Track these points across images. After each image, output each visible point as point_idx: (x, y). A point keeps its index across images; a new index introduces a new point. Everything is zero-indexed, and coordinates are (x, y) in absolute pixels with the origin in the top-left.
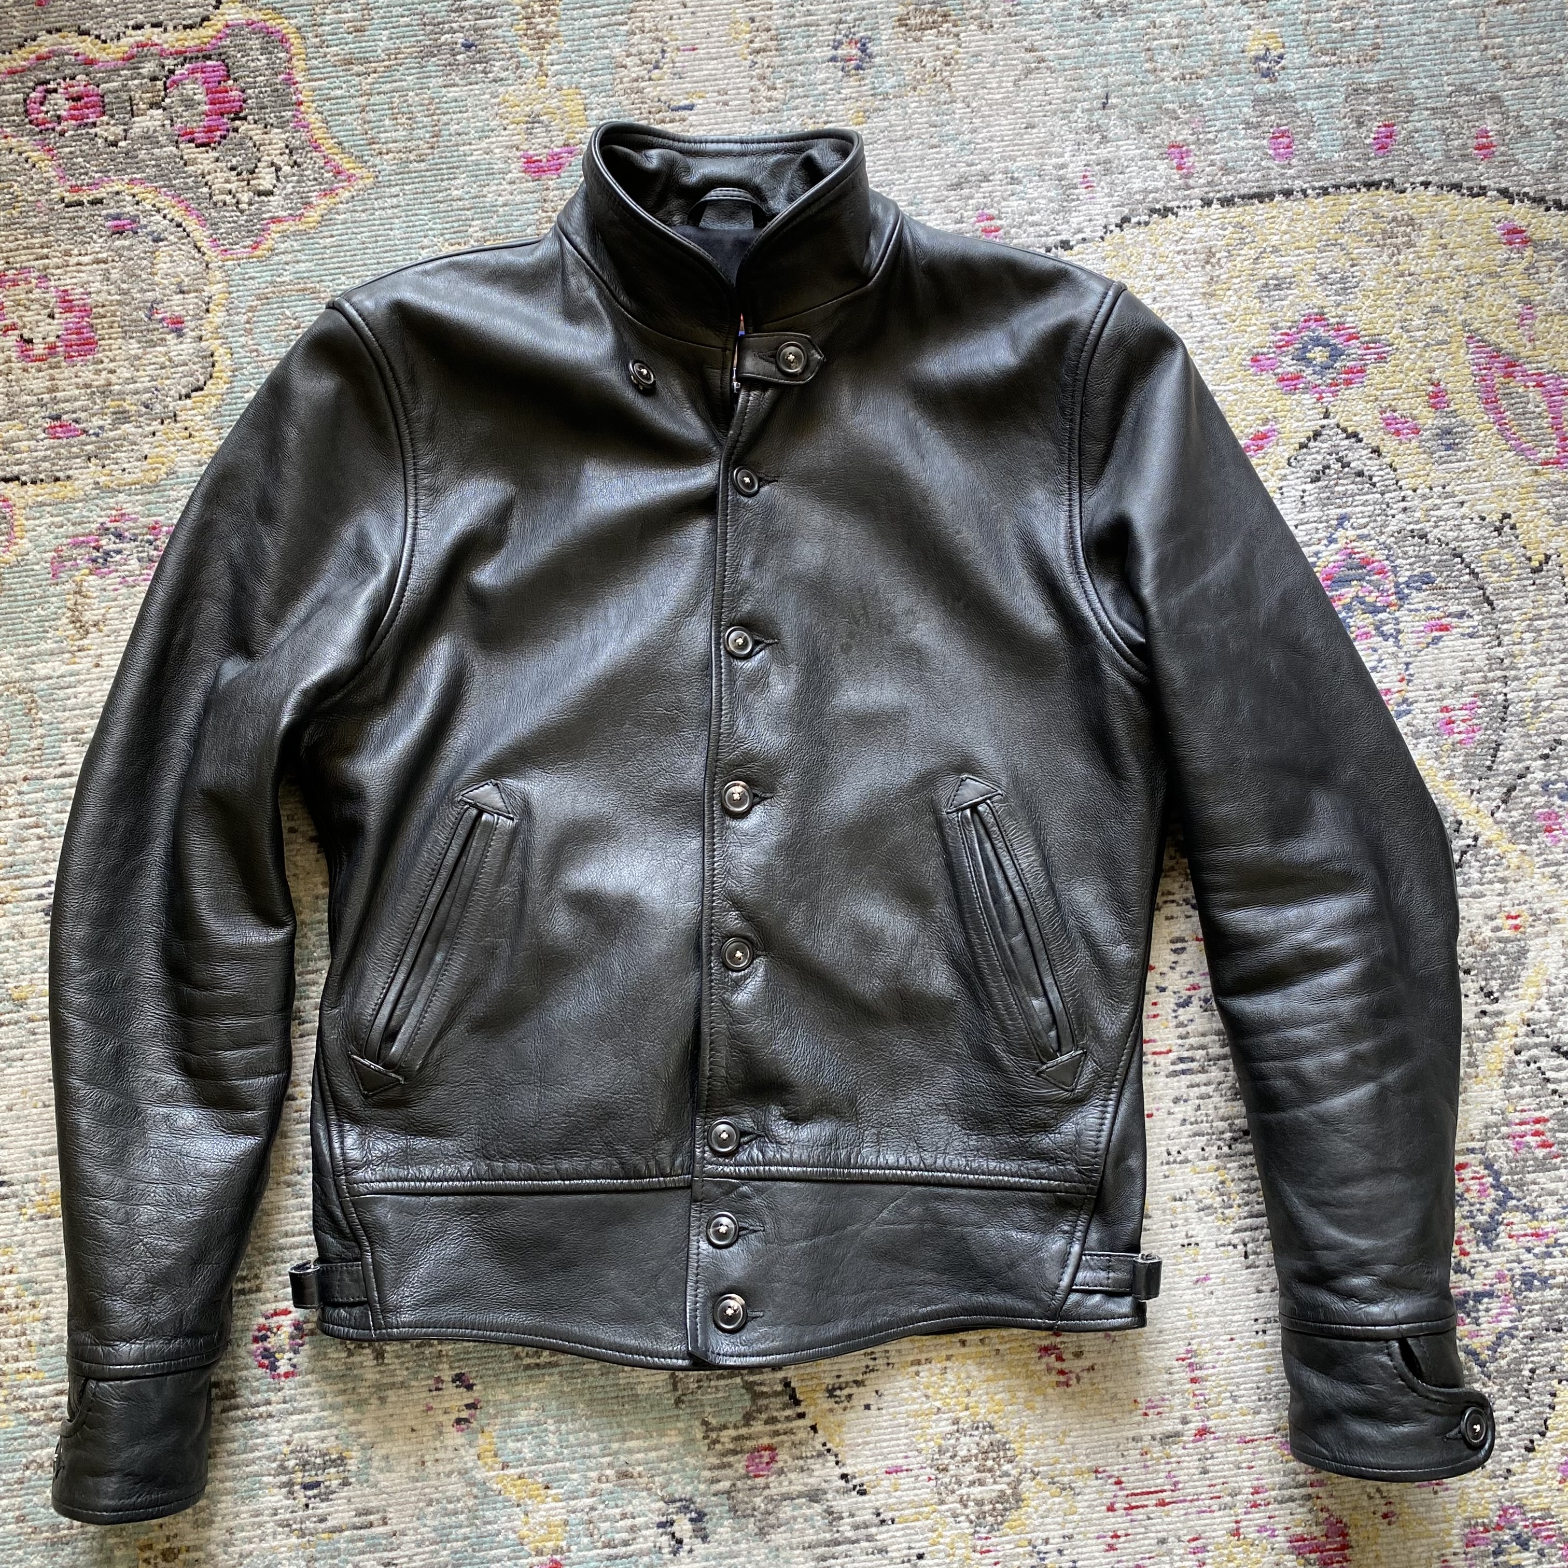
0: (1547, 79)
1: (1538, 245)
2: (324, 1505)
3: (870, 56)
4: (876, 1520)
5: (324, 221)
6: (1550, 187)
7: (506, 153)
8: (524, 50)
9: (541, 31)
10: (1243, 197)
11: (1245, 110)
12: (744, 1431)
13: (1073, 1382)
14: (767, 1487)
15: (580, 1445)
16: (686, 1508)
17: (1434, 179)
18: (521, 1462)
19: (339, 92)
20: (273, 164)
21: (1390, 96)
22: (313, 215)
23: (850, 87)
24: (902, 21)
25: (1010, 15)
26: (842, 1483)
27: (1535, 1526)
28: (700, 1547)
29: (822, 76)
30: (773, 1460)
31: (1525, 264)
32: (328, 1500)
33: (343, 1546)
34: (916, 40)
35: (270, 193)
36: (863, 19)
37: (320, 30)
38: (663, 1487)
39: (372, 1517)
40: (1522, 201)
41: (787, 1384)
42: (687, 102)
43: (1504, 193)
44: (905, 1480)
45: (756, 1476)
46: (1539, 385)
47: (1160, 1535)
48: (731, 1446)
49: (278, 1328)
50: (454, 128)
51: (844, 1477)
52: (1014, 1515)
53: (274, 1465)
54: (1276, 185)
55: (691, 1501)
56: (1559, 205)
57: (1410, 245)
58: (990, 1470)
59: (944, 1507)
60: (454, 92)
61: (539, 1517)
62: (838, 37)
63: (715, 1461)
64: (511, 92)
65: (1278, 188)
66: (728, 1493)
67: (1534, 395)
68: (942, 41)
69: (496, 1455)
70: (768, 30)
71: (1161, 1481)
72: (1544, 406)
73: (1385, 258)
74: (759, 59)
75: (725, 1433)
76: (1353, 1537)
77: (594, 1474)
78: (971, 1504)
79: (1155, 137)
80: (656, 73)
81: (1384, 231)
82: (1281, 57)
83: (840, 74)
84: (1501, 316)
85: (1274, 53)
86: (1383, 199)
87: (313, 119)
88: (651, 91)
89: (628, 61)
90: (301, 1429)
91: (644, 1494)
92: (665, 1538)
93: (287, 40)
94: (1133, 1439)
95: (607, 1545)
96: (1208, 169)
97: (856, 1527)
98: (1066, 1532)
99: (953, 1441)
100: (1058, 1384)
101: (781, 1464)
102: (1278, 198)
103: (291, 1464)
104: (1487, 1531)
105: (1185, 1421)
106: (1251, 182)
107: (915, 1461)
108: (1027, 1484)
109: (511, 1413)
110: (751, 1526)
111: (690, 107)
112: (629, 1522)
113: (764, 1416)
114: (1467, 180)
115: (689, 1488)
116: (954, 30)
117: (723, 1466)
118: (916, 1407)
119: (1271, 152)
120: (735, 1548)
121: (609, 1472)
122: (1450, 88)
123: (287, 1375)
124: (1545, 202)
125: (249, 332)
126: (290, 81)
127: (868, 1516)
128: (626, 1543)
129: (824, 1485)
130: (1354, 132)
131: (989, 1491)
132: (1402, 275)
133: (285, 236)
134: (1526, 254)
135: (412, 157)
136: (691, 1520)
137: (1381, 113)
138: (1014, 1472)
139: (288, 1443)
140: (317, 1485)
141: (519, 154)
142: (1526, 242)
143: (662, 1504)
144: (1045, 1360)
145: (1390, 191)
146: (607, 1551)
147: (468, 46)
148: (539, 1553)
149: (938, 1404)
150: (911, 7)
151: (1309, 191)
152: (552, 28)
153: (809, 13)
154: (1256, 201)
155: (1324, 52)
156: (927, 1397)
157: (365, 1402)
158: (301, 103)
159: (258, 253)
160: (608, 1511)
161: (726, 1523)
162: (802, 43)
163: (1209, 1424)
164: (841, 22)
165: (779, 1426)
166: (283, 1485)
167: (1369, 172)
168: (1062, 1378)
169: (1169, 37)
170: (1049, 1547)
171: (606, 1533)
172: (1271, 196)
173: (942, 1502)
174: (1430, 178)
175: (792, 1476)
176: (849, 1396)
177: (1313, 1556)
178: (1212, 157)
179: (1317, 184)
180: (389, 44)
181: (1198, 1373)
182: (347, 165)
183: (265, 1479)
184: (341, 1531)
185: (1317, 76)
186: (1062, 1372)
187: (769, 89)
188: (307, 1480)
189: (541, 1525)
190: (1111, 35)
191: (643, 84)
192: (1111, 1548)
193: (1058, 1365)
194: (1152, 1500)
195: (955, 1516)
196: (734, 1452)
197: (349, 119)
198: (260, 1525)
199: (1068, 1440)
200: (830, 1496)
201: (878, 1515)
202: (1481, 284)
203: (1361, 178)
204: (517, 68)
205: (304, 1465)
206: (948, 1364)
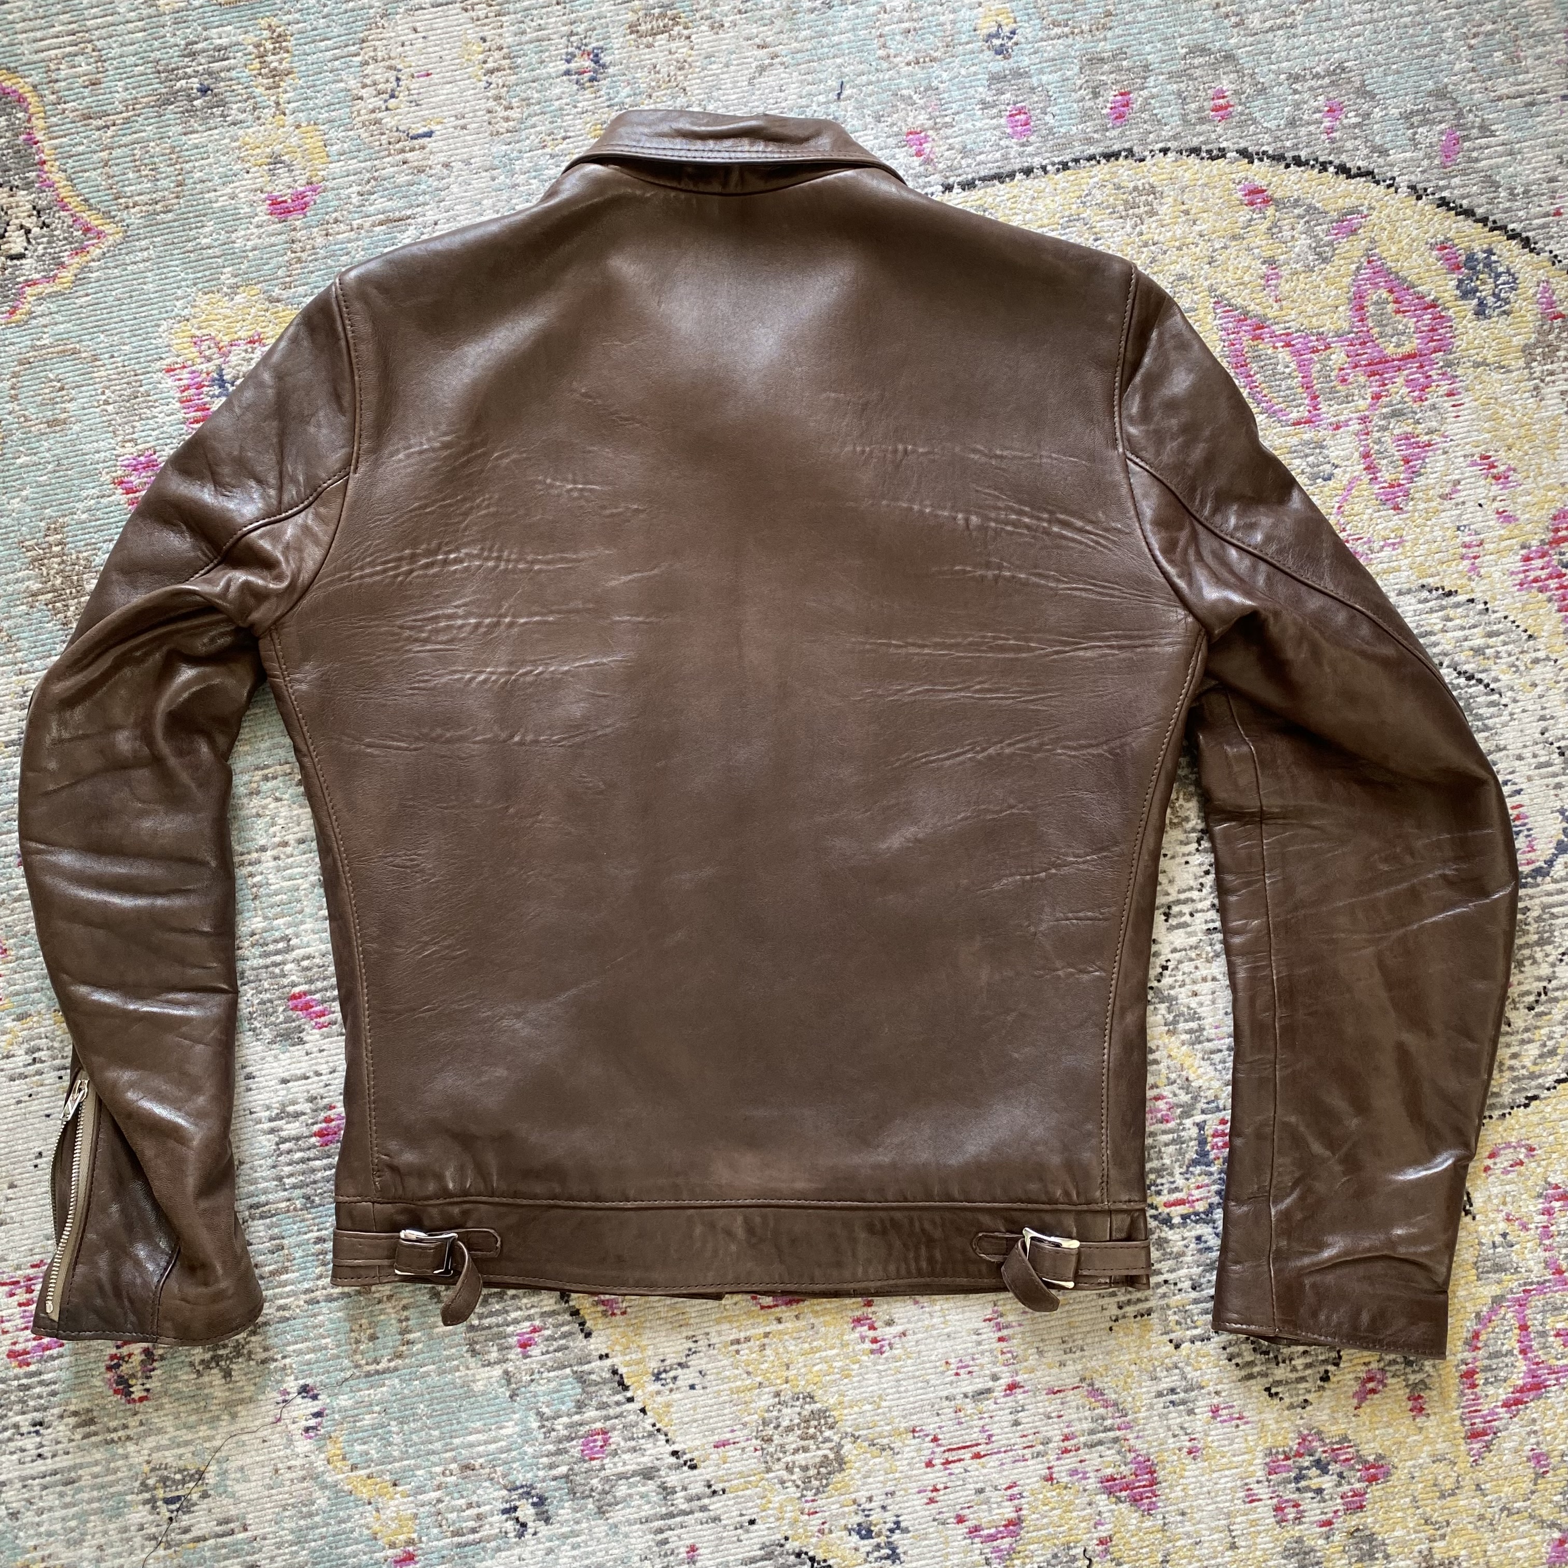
0: (1280, 32)
1: (1279, 204)
2: (186, 1517)
3: (604, 66)
4: (708, 1491)
5: (78, 280)
6: (1288, 144)
7: (251, 197)
8: (260, 90)
9: (275, 69)
10: (983, 179)
11: (981, 89)
12: (576, 1418)
13: (887, 1348)
14: (603, 1468)
15: (422, 1443)
16: (528, 1493)
17: (1172, 145)
18: (369, 1462)
19: (81, 149)
20: (22, 227)
21: (1125, 63)
22: (67, 275)
23: (586, 99)
24: (633, 28)
25: (740, 12)
26: (673, 1460)
27: (1333, 1450)
28: (544, 1529)
29: (557, 91)
30: (606, 1441)
31: (1267, 224)
32: (189, 1512)
33: (208, 1554)
34: (649, 46)
35: (21, 256)
36: (594, 29)
37: (56, 86)
38: (504, 1476)
39: (232, 1525)
40: (1261, 160)
41: (615, 1372)
42: (426, 130)
43: (1244, 153)
44: (732, 1452)
45: (592, 1459)
46: (1288, 345)
47: (979, 1486)
48: (566, 1433)
49: (130, 1355)
50: (197, 175)
51: (675, 1453)
52: (839, 1476)
53: (137, 1484)
54: (1017, 164)
55: (532, 1487)
56: (1298, 161)
57: (1152, 213)
58: (813, 1437)
59: (771, 1475)
60: (194, 139)
61: (389, 1513)
62: (570, 50)
63: (551, 1447)
64: (251, 134)
65: (1017, 167)
66: (566, 1476)
67: (1284, 355)
68: (673, 45)
69: (344, 1459)
70: (500, 48)
71: (976, 1435)
72: (1293, 366)
73: (1128, 229)
74: (493, 79)
75: (560, 1420)
76: (1161, 1474)
77: (439, 1469)
78: (797, 1470)
79: (892, 125)
80: (392, 103)
81: (1126, 202)
82: (1013, 32)
83: (576, 87)
84: (1246, 278)
85: (1006, 30)
86: (1123, 169)
87: (57, 176)
88: (389, 121)
89: (364, 92)
90: (158, 1448)
91: (487, 1484)
92: (510, 1523)
93: (25, 99)
94: (947, 1398)
95: (458, 1533)
96: (947, 154)
97: (690, 1500)
98: (888, 1489)
99: (775, 1413)
100: (872, 1352)
101: (613, 1447)
102: (1019, 176)
103: (151, 1482)
104: (1287, 1458)
105: (995, 1378)
106: (989, 162)
107: (740, 1435)
108: (847, 1447)
109: (356, 1419)
110: (590, 1506)
111: (429, 134)
112: (474, 1511)
113: (594, 1403)
114: (1205, 143)
115: (529, 1475)
116: (686, 32)
117: (559, 1452)
118: (739, 1383)
119: (1009, 130)
120: (577, 1527)
121: (453, 1466)
122: (1185, 50)
123: (141, 1399)
124: (1285, 159)
125: (14, 398)
126: (32, 141)
127: (698, 1488)
128: (474, 1531)
129: (657, 1463)
130: (1091, 104)
131: (814, 1456)
132: (1146, 245)
133: (40, 298)
134: (1268, 213)
135: (158, 207)
136: (534, 1504)
137: (1116, 82)
138: (836, 1438)
139: (148, 1462)
140: (179, 1498)
141: (264, 196)
142: (1266, 201)
143: (504, 1492)
144: (859, 1329)
145: (1130, 161)
146: (457, 1539)
147: (204, 91)
148: (392, 1545)
149: (759, 1379)
150: (641, 13)
151: (1049, 168)
152: (285, 65)
153: (540, 28)
154: (996, 182)
155: (1055, 24)
156: (748, 1373)
157: (218, 1418)
158: (44, 162)
159: (16, 317)
160: (454, 1503)
161: (567, 1505)
162: (535, 58)
163: (1018, 1379)
164: (572, 34)
165: (611, 1412)
166: (146, 1502)
167: (1109, 143)
168: (875, 1346)
169: (901, 21)
170: (873, 1505)
171: (454, 1523)
172: (1012, 175)
173: (769, 1470)
174: (1169, 145)
175: (626, 1456)
176: (675, 1378)
177: (1124, 1494)
178: (951, 141)
179: (1056, 160)
180: (126, 95)
181: (1005, 1333)
182: (94, 220)
183: (129, 1498)
184: (205, 1539)
185: (1051, 49)
186: (875, 1341)
187: (506, 108)
188: (169, 1495)
189: (393, 1519)
190: (843, 25)
191: (380, 115)
192: (932, 1501)
193: (871, 1334)
194: (967, 1454)
195: (782, 1482)
196: (570, 1439)
197: (93, 174)
198: (129, 1540)
199: (884, 1404)
200: (662, 1473)
201: (709, 1486)
202: (1225, 247)
203: (1100, 150)
204: (254, 109)
205: (164, 1480)
206: (766, 1341)
